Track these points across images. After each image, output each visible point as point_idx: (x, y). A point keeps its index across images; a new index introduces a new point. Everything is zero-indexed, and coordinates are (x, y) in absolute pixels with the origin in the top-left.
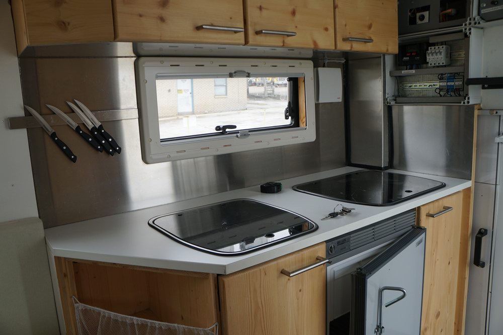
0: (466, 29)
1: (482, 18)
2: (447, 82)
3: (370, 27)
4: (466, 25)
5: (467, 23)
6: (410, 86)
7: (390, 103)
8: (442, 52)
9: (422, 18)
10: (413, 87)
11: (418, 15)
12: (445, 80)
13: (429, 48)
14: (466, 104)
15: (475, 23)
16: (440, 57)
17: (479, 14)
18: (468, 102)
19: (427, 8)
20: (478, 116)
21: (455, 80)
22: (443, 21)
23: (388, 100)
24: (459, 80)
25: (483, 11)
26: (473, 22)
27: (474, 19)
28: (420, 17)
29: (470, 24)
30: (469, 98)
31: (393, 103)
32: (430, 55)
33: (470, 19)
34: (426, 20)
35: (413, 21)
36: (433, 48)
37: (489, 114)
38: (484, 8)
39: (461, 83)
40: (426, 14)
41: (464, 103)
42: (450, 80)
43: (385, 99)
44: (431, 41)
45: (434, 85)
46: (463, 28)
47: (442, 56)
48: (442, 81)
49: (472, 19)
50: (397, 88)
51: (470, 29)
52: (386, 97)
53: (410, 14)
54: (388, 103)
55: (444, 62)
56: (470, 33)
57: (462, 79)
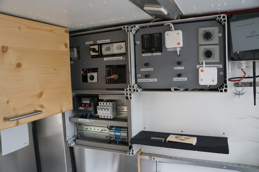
0: (127, 94)
1: (139, 87)
2: (115, 132)
3: (41, 95)
4: (127, 90)
5: (128, 89)
6: (87, 129)
7: (70, 145)
8: (109, 109)
9: (92, 78)
10: (89, 129)
11: (89, 75)
12: (113, 131)
13: (99, 103)
14: (131, 155)
15: (134, 90)
16: (108, 112)
17: (136, 83)
18: (133, 154)
19: (95, 70)
20: (140, 159)
21: (121, 131)
22: (109, 83)
23: (69, 142)
24: (124, 132)
25: (139, 80)
26: (132, 89)
27: (133, 87)
28: (90, 77)
29: (130, 90)
30: (133, 151)
31: (73, 145)
32: (100, 110)
33: (130, 87)
34: (95, 80)
35: (85, 79)
36: (102, 103)
37: (148, 159)
38: (140, 78)
39: (126, 134)
40: (95, 75)
41: (129, 154)
42: (117, 131)
43: (66, 142)
44: (100, 98)
45: (105, 130)
46: (125, 92)
47: (109, 112)
48: (111, 130)
49: (132, 87)
50: (76, 129)
51: (130, 94)
52: (67, 139)
53: (83, 72)
54: (69, 144)
55: (111, 116)
56: (131, 98)
57: (127, 132)
